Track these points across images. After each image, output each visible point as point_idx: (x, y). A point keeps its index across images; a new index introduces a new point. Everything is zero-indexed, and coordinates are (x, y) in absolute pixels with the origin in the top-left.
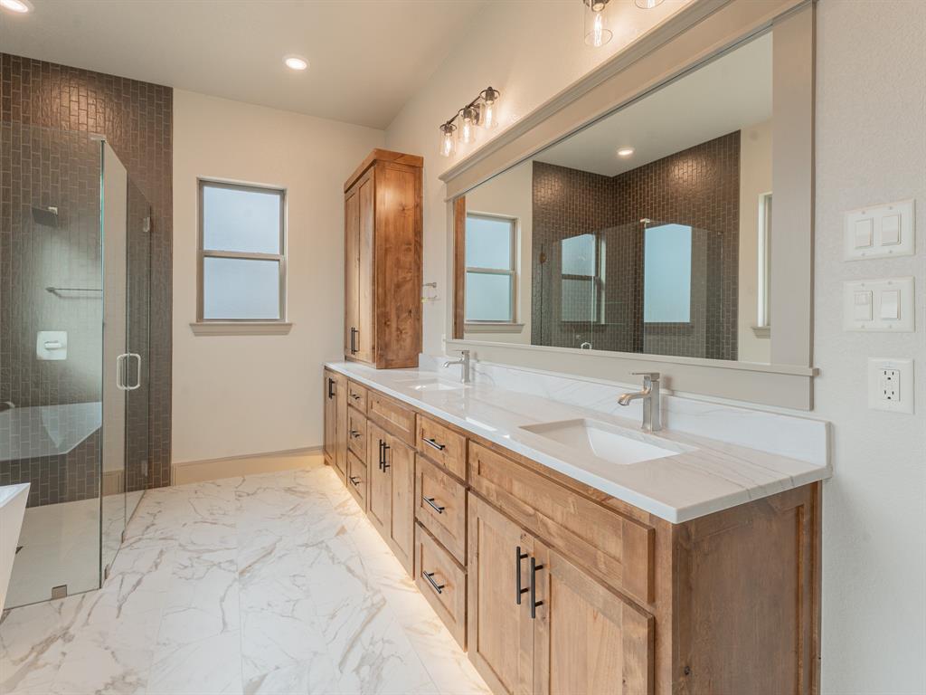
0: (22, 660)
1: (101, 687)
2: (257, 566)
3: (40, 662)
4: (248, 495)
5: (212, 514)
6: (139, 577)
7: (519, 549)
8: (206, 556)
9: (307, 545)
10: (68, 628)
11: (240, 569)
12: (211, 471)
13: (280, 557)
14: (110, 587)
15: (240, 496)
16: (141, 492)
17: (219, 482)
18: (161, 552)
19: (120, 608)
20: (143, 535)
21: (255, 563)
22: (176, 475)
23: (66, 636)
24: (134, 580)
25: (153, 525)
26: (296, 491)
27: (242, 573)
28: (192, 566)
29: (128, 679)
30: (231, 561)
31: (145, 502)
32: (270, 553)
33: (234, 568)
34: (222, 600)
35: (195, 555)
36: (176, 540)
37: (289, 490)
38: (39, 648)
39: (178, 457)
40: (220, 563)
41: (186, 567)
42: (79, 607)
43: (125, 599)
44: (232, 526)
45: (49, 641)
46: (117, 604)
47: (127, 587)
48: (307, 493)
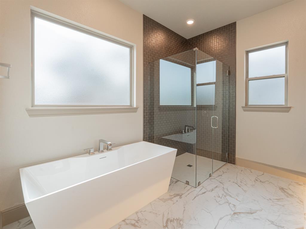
0: (171, 196)
2: (242, 215)
3: (173, 199)
4: (261, 181)
5: (241, 182)
6: (206, 191)
8: (228, 197)
9: (272, 223)
11: (237, 211)
12: (250, 165)
13: (255, 219)
15: (257, 180)
16: (225, 163)
17: (253, 171)
18: (217, 186)
20: (216, 177)
21: (243, 213)
22: (237, 161)
23: (181, 196)
24: (203, 191)
25: (221, 176)
26: (285, 192)
27: (235, 213)
28: (221, 198)
30: (234, 206)
31: (224, 167)
32: (252, 213)
33: (233, 209)
34: (221, 219)
35: (225, 194)
36: (223, 185)
37: (282, 189)
39: (238, 156)
40: (230, 203)
41: (219, 197)
43: (198, 195)
44: (245, 191)
45: (178, 195)
47: (201, 192)
48: (291, 196)
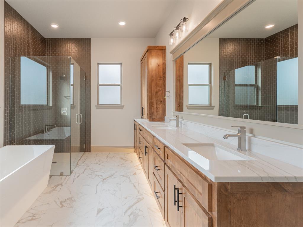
0: (53, 188)
1: (66, 199)
2: (108, 179)
3: (56, 189)
4: (110, 158)
5: (99, 162)
6: (79, 174)
7: (175, 186)
8: (95, 173)
9: (123, 176)
10: (62, 183)
11: (104, 178)
12: (102, 149)
13: (115, 178)
14: (73, 175)
15: (108, 158)
16: (83, 153)
17: (103, 153)
18: (85, 169)
19: (73, 181)
20: (82, 164)
21: (107, 177)
22: (92, 149)
23: (61, 185)
24: (77, 175)
25: (85, 162)
26: (123, 159)
27: (103, 180)
28: (92, 175)
29: (72, 199)
30: (101, 176)
31: (84, 156)
32: (112, 176)
33: (102, 178)
34: (97, 185)
35: (93, 172)
36: (89, 167)
37: (122, 158)
38: (56, 186)
39: (93, 144)
40: (99, 175)
41: (90, 175)
42: (65, 179)
43: (75, 179)
44: (104, 166)
45: (58, 185)
46: (73, 180)
47: (76, 176)
48: (127, 160)
